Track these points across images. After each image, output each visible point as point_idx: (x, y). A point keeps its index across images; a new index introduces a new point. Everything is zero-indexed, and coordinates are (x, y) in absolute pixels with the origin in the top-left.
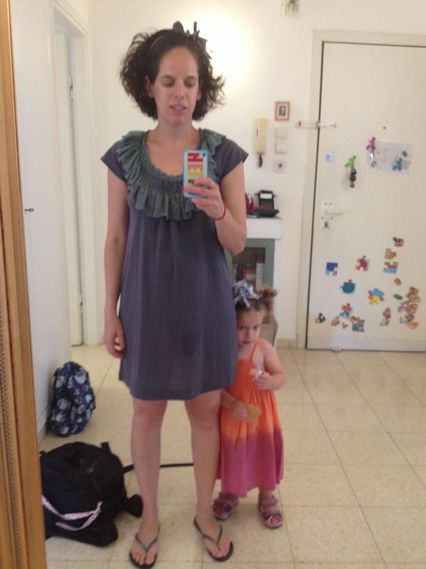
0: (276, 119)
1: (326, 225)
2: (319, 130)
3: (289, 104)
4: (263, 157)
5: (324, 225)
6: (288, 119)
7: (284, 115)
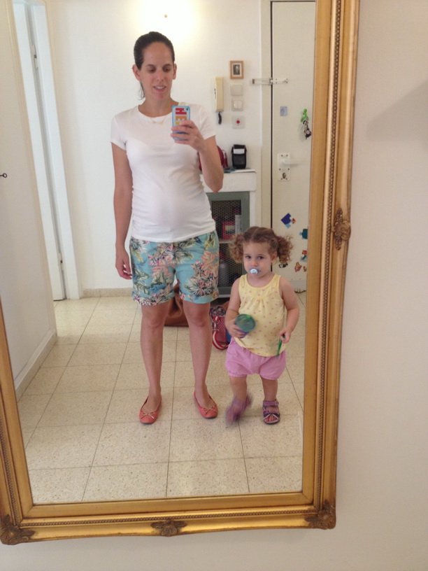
0: (232, 78)
1: (284, 176)
2: (272, 86)
3: (242, 62)
4: (222, 115)
5: (282, 177)
6: (242, 78)
7: (239, 73)
